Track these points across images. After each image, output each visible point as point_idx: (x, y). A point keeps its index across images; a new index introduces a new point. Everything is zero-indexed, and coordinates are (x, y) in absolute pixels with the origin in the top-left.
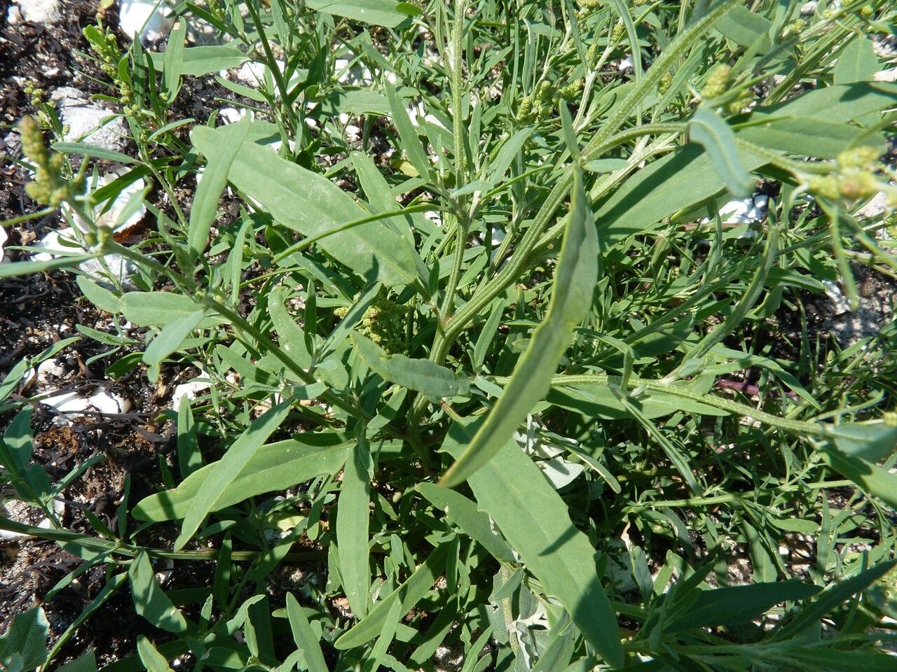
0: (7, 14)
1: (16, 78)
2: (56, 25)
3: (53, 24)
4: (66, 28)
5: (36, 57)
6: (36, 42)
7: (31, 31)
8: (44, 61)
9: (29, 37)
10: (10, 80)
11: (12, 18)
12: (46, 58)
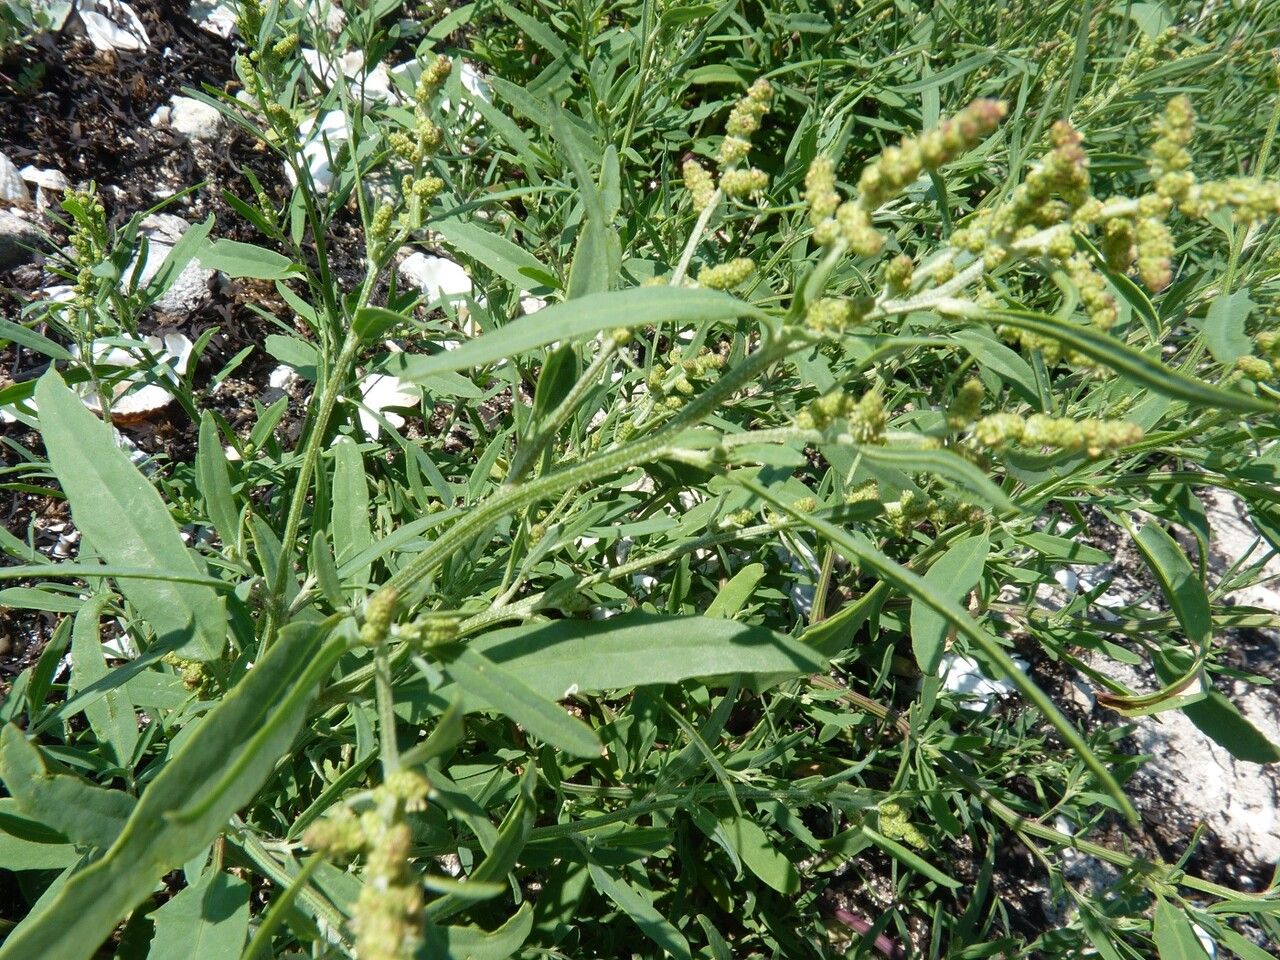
0: (153, 112)
1: (116, 188)
2: (205, 141)
3: (201, 139)
4: (214, 147)
5: (158, 170)
6: (168, 154)
7: (169, 140)
8: (165, 177)
9: (162, 145)
10: (107, 188)
11: (155, 120)
12: (170, 175)
